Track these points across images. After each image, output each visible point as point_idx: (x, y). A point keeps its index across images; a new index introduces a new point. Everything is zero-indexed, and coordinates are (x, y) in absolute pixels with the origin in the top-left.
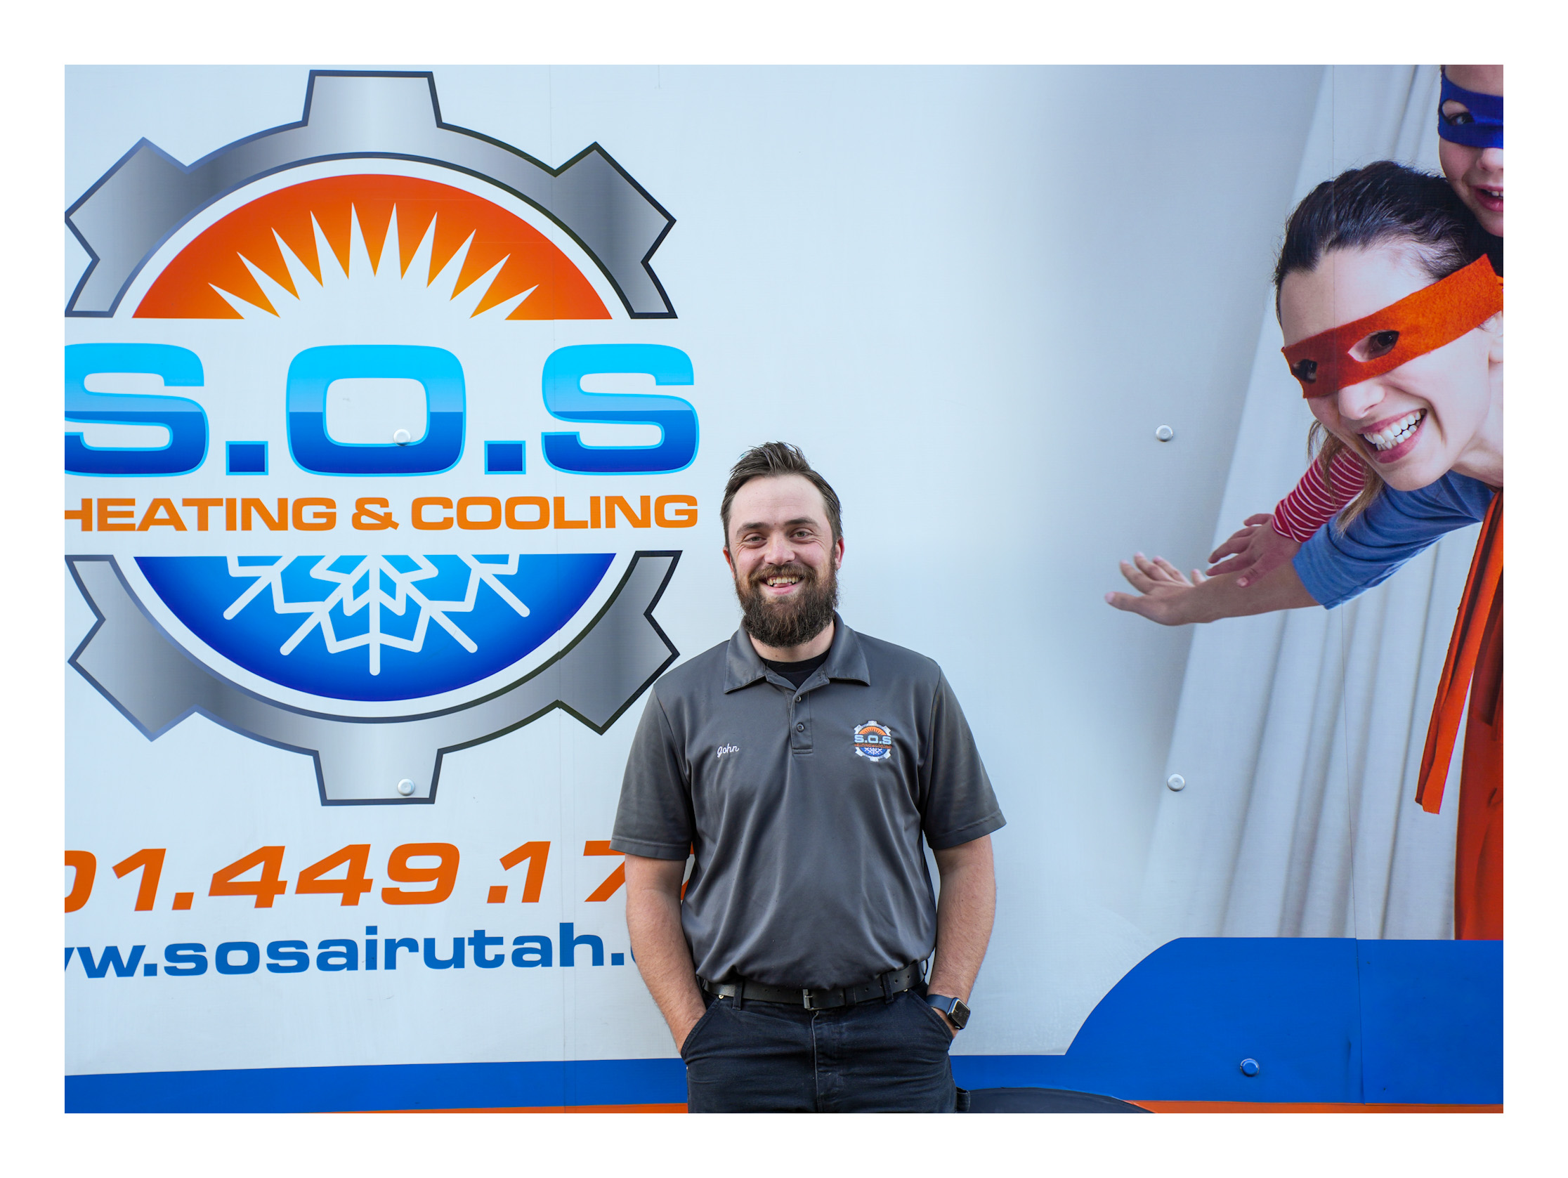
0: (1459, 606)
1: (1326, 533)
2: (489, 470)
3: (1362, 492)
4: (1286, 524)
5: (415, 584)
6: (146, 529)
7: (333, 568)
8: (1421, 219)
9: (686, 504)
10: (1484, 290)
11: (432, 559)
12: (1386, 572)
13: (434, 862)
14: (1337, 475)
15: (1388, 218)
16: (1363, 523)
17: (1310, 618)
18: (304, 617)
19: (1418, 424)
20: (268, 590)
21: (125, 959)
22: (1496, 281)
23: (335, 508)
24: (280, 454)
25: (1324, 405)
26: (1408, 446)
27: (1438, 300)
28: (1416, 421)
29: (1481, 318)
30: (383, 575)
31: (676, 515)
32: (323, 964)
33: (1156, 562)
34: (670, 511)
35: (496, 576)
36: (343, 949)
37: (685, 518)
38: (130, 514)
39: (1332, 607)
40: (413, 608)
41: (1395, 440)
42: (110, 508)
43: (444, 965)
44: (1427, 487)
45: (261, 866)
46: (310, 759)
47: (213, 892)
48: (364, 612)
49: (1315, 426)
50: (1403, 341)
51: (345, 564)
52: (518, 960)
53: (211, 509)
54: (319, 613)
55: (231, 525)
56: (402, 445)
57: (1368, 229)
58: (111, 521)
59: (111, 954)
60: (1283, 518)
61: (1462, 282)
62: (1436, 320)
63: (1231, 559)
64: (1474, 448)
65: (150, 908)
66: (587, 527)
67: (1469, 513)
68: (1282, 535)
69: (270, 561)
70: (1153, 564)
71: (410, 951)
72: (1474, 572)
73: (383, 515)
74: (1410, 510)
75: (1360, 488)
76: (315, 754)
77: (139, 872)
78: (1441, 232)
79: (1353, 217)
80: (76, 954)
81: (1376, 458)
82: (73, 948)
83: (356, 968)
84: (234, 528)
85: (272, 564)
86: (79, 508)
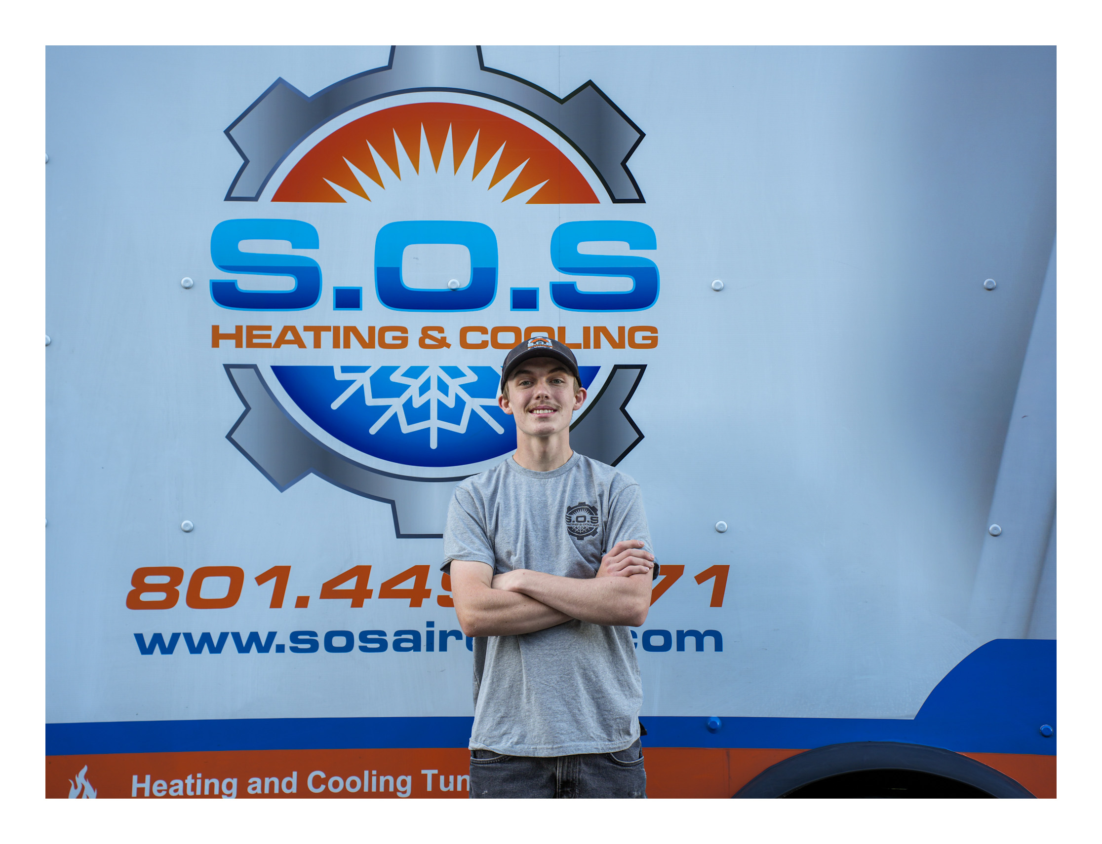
2: (513, 308)
5: (461, 386)
6: (278, 347)
7: (404, 375)
9: (650, 333)
11: (473, 369)
18: (386, 408)
20: (361, 390)
21: (263, 641)
23: (407, 333)
24: (370, 296)
30: (440, 380)
31: (643, 340)
32: (397, 647)
34: (638, 337)
36: (411, 637)
37: (649, 342)
38: (268, 337)
40: (460, 403)
42: (255, 332)
45: (355, 579)
46: (388, 506)
47: (322, 597)
48: (428, 403)
51: (414, 372)
53: (323, 334)
54: (396, 405)
55: (336, 345)
56: (454, 290)
58: (255, 341)
59: (254, 637)
65: (280, 606)
66: (581, 348)
69: (362, 369)
71: (456, 639)
73: (440, 338)
76: (392, 503)
77: (272, 582)
80: (230, 636)
82: (228, 633)
83: (420, 651)
84: (339, 347)
85: (364, 372)
86: (234, 332)
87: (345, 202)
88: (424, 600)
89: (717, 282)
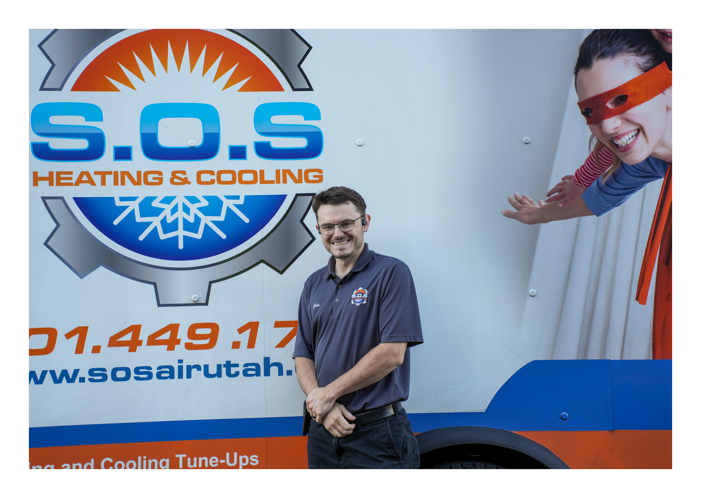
0: (654, 215)
1: (597, 183)
2: (231, 158)
3: (612, 165)
4: (579, 179)
5: (198, 209)
6: (78, 185)
7: (161, 202)
8: (637, 45)
9: (318, 173)
10: (664, 77)
11: (206, 198)
12: (623, 200)
13: (208, 331)
14: (601, 158)
15: (623, 46)
16: (613, 179)
17: (590, 220)
18: (149, 223)
19: (636, 135)
20: (133, 212)
21: (71, 375)
22: (670, 73)
23: (162, 175)
24: (137, 152)
25: (596, 127)
26: (632, 145)
27: (645, 81)
28: (636, 134)
29: (663, 89)
30: (184, 205)
32: (159, 376)
33: (523, 197)
34: (311, 176)
35: (234, 205)
36: (168, 370)
37: (318, 179)
38: (71, 178)
39: (599, 216)
40: (198, 220)
41: (626, 142)
42: (62, 176)
43: (213, 376)
44: (640, 163)
45: (131, 334)
46: (152, 286)
47: (110, 345)
48: (176, 220)
49: (592, 137)
50: (629, 99)
51: (167, 200)
52: (245, 374)
53: (107, 176)
54: (156, 222)
55: (116, 183)
56: (192, 147)
57: (614, 50)
58: (62, 181)
59: (64, 373)
60: (578, 176)
61: (655, 73)
62: (644, 90)
63: (556, 195)
64: (660, 146)
65: (82, 353)
66: (274, 183)
67: (658, 174)
68: (578, 184)
69: (134, 199)
70: (522, 198)
71: (198, 370)
72: (660, 200)
73: (184, 178)
74: (633, 173)
75: (612, 164)
76: (155, 284)
77: (77, 337)
78: (646, 51)
79: (608, 45)
80: (48, 373)
81: (618, 151)
82: (47, 371)
83: (174, 378)
84: (117, 185)
85: (135, 200)
86: (47, 175)
87: (119, 91)
88: (176, 346)
89: (359, 141)
